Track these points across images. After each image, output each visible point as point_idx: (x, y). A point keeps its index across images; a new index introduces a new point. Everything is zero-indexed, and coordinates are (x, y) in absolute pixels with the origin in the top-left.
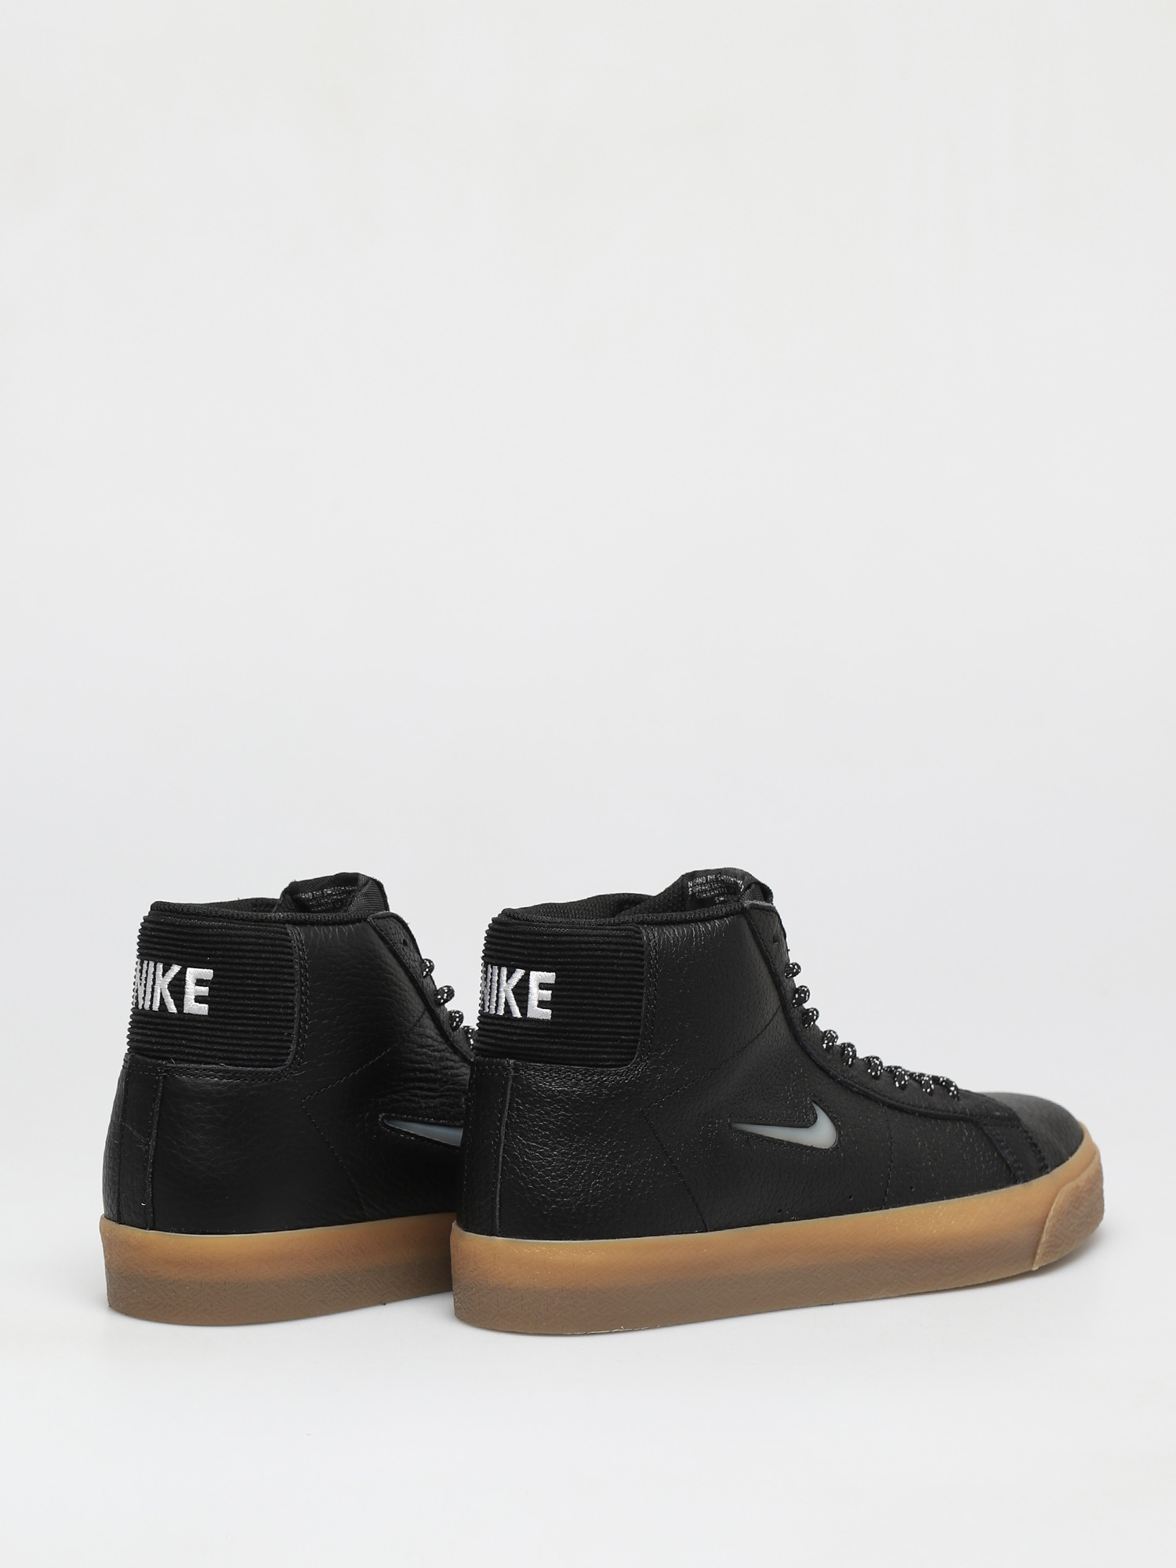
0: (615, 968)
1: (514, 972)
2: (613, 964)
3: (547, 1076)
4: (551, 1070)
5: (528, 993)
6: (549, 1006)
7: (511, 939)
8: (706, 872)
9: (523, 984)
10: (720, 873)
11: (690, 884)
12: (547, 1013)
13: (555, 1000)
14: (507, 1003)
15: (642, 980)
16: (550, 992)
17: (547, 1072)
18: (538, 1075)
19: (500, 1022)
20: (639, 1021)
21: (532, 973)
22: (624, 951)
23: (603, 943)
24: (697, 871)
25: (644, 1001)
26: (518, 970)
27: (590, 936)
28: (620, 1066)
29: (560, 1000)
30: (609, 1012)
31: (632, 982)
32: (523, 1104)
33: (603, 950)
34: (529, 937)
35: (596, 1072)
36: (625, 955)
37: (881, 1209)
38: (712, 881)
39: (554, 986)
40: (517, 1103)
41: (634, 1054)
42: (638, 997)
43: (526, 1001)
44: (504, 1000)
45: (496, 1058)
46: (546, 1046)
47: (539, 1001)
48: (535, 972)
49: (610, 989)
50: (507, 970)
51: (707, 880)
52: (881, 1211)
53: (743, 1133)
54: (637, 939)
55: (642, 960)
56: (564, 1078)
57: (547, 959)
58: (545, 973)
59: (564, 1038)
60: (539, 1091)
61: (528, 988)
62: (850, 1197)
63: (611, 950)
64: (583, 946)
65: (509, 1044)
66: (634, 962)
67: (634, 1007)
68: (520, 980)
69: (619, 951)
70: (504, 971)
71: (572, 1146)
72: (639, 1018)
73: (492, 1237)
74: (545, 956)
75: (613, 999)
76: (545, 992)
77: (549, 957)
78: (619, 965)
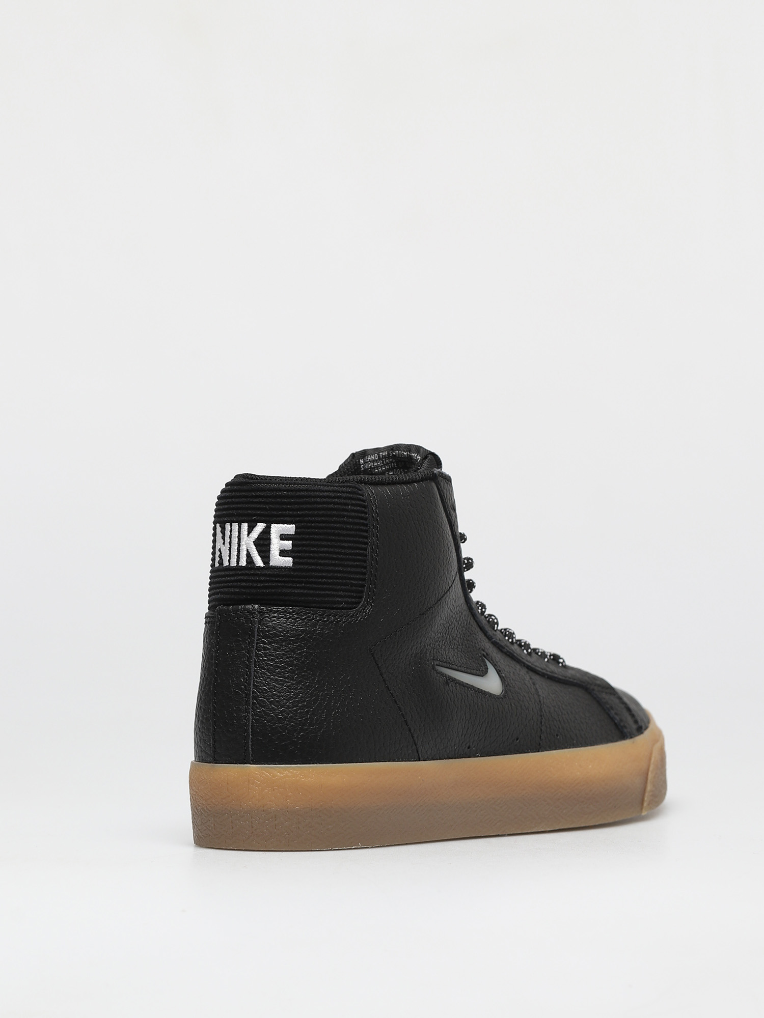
0: (345, 519)
1: (255, 527)
2: (344, 516)
3: (290, 618)
4: (293, 612)
5: (270, 544)
6: (290, 555)
7: (252, 497)
8: (377, 450)
9: (265, 537)
10: (392, 449)
11: (362, 461)
12: (289, 561)
13: (296, 549)
14: (249, 555)
15: (366, 531)
16: (291, 542)
17: (290, 613)
18: (282, 617)
19: (243, 572)
20: (365, 568)
21: (273, 526)
22: (352, 505)
23: (334, 498)
24: (368, 450)
25: (369, 550)
26: (259, 524)
27: (323, 491)
28: (350, 609)
29: (300, 548)
30: (342, 559)
31: (359, 533)
32: (270, 643)
33: (335, 503)
34: (269, 494)
35: (332, 613)
36: (353, 508)
37: (539, 751)
38: (384, 457)
39: (295, 536)
40: (264, 643)
41: (361, 597)
42: (363, 546)
43: (269, 551)
44: (245, 552)
45: (240, 605)
46: (289, 591)
47: (280, 551)
48: (276, 525)
49: (342, 538)
50: (249, 526)
51: (379, 457)
52: (539, 753)
53: (442, 674)
54: (360, 495)
55: (366, 513)
56: (305, 618)
57: (287, 512)
58: (286, 525)
59: (305, 583)
60: (284, 631)
61: (270, 539)
62: (517, 740)
63: (340, 504)
64: (318, 500)
65: (254, 591)
66: (360, 515)
67: (360, 555)
68: (261, 532)
69: (348, 505)
70: (245, 526)
71: (314, 679)
72: (365, 565)
73: (245, 765)
74: (286, 510)
75: (344, 548)
76: (286, 542)
77: (290, 510)
78: (348, 517)
